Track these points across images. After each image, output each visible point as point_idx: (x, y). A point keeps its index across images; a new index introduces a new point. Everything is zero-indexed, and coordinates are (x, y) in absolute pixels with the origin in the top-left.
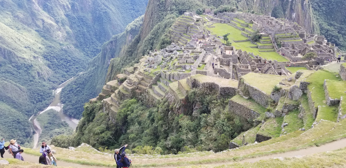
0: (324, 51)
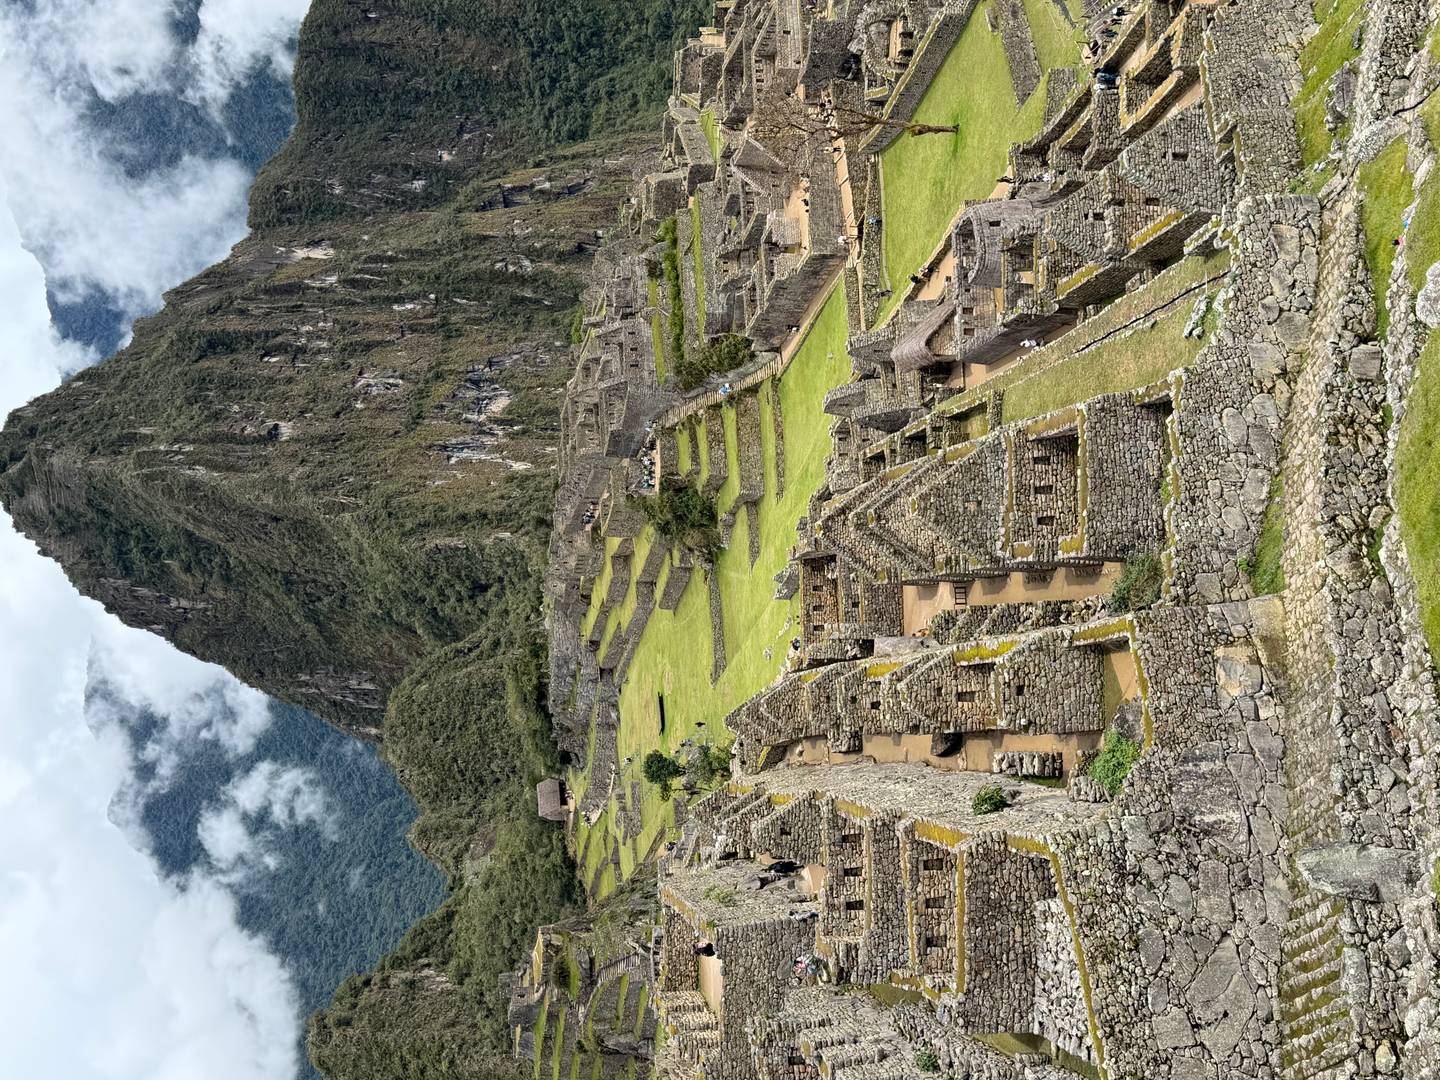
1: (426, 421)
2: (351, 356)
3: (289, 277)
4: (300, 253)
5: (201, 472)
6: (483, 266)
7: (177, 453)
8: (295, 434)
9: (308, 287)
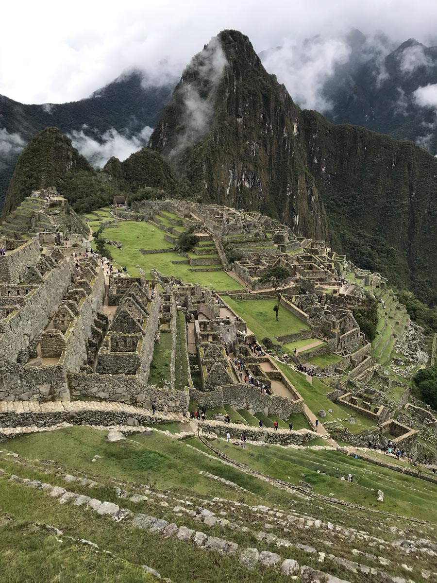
0: (316, 266)
1: (242, 163)
2: (262, 140)
3: (287, 122)
4: (295, 125)
5: (228, 94)
6: (289, 180)
7: (233, 87)
8: (238, 123)
9: (284, 128)
